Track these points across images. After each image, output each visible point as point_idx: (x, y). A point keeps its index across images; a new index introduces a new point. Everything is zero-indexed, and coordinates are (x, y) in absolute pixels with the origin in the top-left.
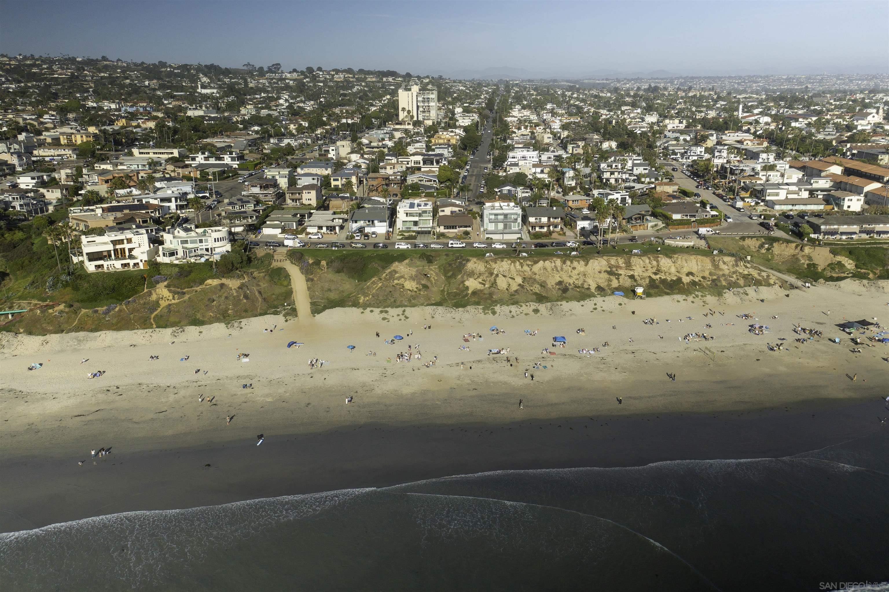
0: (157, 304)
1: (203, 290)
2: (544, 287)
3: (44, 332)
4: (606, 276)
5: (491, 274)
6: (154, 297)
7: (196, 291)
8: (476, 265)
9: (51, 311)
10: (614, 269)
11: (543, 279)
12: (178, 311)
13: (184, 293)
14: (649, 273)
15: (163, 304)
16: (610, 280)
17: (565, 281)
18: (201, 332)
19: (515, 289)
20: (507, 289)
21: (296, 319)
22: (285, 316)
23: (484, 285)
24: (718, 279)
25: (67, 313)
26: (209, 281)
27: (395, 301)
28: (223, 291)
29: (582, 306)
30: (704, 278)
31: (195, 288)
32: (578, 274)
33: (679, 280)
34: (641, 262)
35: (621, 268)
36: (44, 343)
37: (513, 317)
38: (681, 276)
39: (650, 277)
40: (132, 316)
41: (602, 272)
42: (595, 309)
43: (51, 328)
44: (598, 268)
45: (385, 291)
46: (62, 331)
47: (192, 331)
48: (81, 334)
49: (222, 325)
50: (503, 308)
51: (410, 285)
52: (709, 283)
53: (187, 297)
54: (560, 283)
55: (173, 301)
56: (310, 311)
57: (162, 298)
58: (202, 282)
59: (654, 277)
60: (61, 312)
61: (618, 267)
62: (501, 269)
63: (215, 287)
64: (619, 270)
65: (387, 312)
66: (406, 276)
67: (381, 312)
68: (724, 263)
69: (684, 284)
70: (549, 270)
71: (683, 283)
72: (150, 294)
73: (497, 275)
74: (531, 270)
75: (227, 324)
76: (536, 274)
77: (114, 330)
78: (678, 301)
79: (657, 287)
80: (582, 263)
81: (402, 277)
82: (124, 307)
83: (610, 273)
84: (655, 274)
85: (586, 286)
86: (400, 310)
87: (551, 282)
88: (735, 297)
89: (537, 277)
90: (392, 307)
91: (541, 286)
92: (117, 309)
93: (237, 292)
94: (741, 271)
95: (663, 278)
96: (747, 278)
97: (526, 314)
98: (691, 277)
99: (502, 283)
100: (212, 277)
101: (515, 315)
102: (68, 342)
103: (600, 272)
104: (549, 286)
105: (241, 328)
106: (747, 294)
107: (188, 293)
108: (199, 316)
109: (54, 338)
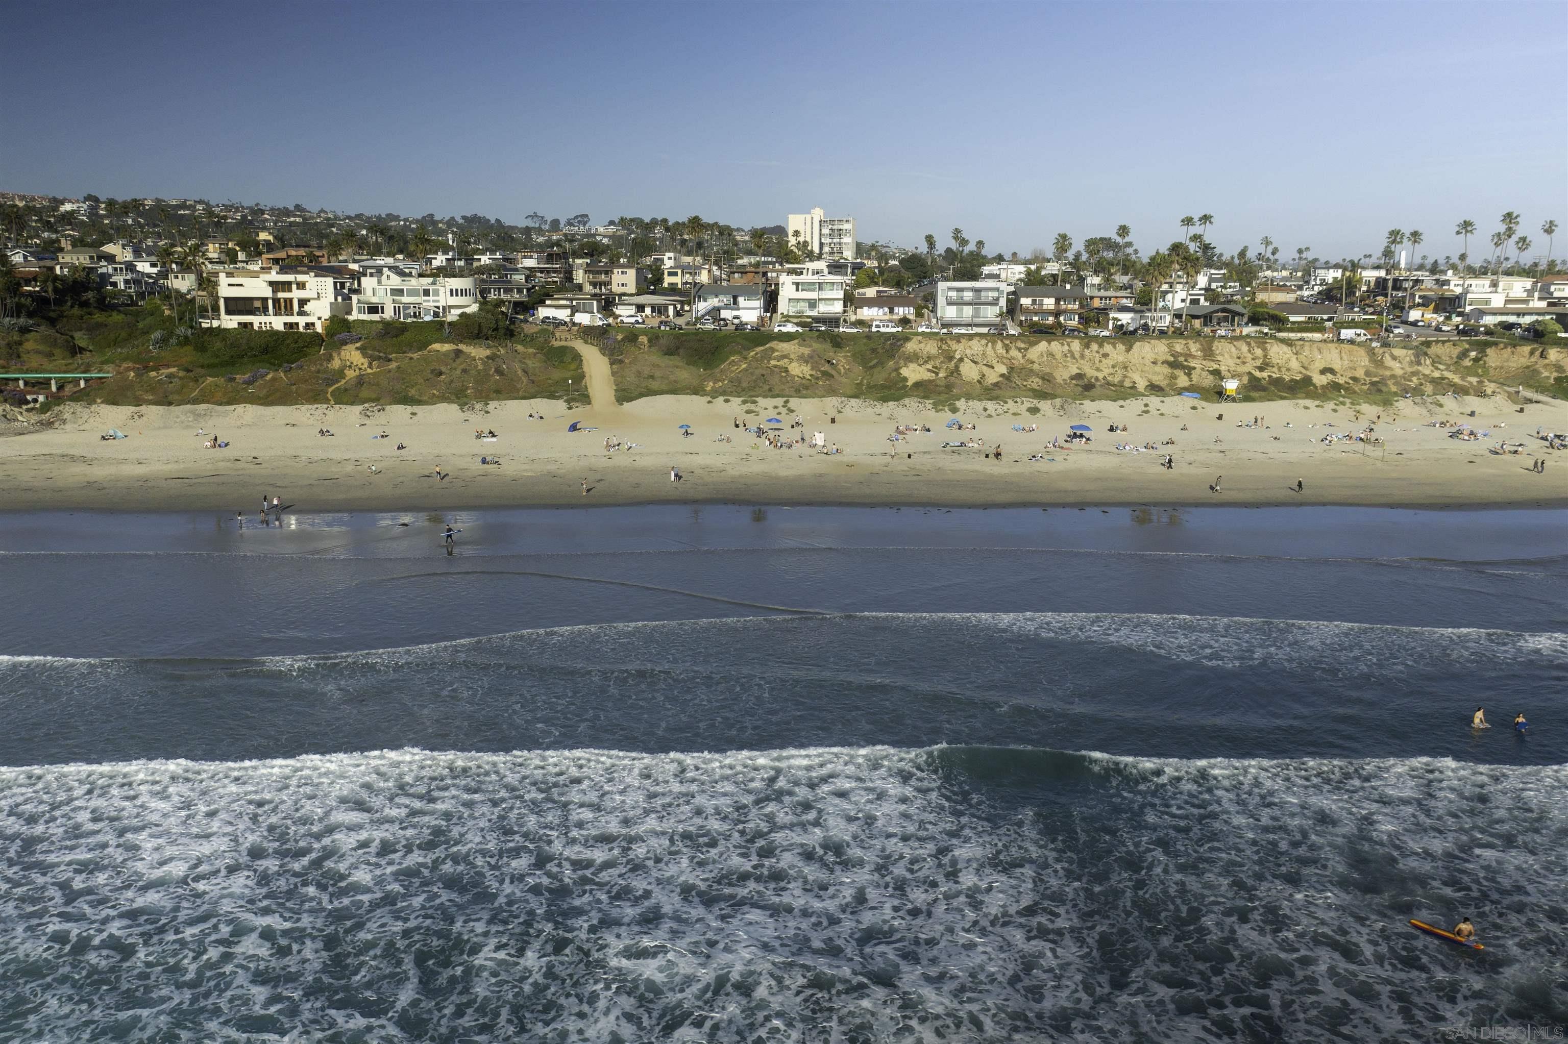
0: (341, 373)
1: (424, 359)
2: (1049, 381)
3: (138, 402)
4: (1167, 370)
5: (951, 358)
6: (336, 364)
7: (411, 359)
8: (922, 345)
9: (153, 374)
10: (1181, 359)
11: (1048, 370)
12: (378, 384)
13: (390, 360)
14: (1248, 368)
15: (350, 374)
16: (1174, 377)
17: (1088, 375)
18: (414, 414)
19: (995, 381)
20: (979, 382)
21: (588, 407)
22: (567, 401)
23: (937, 374)
24: (1383, 381)
25: (181, 378)
26: (436, 346)
27: (770, 390)
28: (458, 361)
29: (1122, 407)
30: (1354, 379)
31: (410, 355)
32: (1113, 367)
33: (1307, 380)
34: (1233, 349)
35: (1194, 357)
36: (136, 417)
37: (990, 416)
38: (1308, 373)
39: (1250, 373)
40: (294, 388)
41: (1159, 363)
42: (1147, 412)
43: (151, 397)
44: (1150, 356)
45: (752, 374)
46: (170, 404)
47: (399, 413)
48: (203, 406)
49: (455, 407)
50: (971, 403)
51: (798, 370)
52: (1366, 387)
53: (393, 365)
54: (1079, 376)
55: (369, 371)
56: (613, 399)
57: (350, 367)
58: (424, 345)
59: (1258, 374)
60: (170, 376)
61: (1189, 355)
62: (968, 352)
63: (446, 354)
64: (1190, 360)
65: (755, 402)
66: (792, 356)
67: (744, 402)
68: (1394, 358)
69: (1316, 387)
70: (1059, 356)
71: (1314, 385)
72: (330, 358)
73: (961, 360)
74: (1024, 356)
75: (462, 406)
76: (1033, 362)
77: (261, 404)
78: (1306, 408)
79: (1264, 389)
80: (1121, 347)
81: (785, 357)
82: (282, 375)
83: (1174, 365)
84: (1261, 369)
85: (1127, 384)
86: (780, 401)
87: (1063, 374)
88: (1417, 408)
89: (1036, 367)
90: (765, 397)
91: (1043, 379)
92: (269, 377)
93: (484, 363)
94: (1427, 372)
95: (1274, 376)
96: (1438, 384)
97: (1014, 414)
98: (1330, 376)
99: (969, 372)
100: (443, 341)
101: (993, 414)
102: (178, 417)
103: (1154, 363)
104: (1059, 380)
105: (487, 412)
106: (1441, 406)
107: (397, 360)
108: (412, 392)
109: (153, 412)
